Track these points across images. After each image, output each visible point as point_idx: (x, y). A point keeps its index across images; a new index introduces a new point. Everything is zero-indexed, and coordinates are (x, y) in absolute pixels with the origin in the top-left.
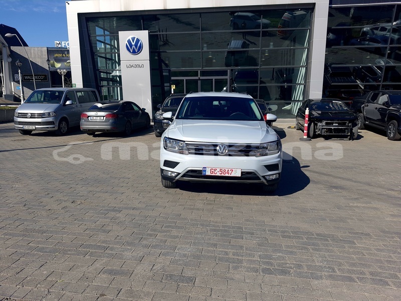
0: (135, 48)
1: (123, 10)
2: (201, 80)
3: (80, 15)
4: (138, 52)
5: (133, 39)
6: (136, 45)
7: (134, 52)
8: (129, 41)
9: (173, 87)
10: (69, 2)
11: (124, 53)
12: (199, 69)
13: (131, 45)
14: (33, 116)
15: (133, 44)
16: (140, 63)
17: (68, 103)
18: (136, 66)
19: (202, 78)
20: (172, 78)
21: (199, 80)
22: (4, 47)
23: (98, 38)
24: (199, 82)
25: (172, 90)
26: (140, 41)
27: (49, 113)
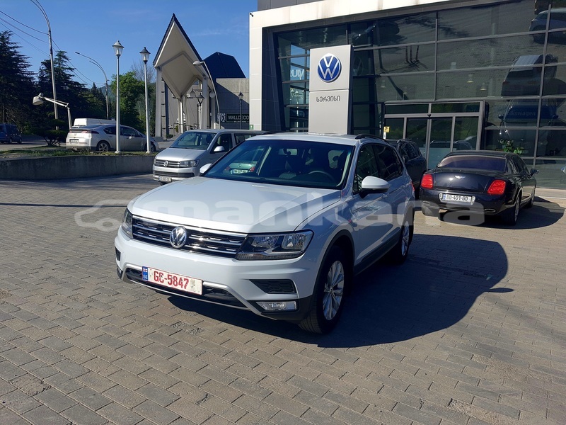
0: (330, 73)
1: (320, 17)
2: (432, 118)
3: (265, 30)
4: (333, 77)
5: (328, 60)
6: (331, 68)
7: (328, 79)
8: (322, 62)
9: (387, 130)
10: (253, 13)
11: (315, 81)
12: (430, 101)
13: (325, 69)
14: (172, 164)
15: (328, 66)
16: (335, 94)
17: (218, 149)
18: (330, 98)
19: (434, 115)
20: (387, 116)
21: (430, 118)
22: (205, 79)
23: (293, 61)
24: (429, 122)
25: (385, 134)
26: (338, 62)
27: (189, 162)
